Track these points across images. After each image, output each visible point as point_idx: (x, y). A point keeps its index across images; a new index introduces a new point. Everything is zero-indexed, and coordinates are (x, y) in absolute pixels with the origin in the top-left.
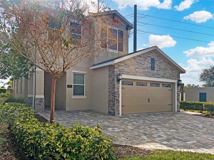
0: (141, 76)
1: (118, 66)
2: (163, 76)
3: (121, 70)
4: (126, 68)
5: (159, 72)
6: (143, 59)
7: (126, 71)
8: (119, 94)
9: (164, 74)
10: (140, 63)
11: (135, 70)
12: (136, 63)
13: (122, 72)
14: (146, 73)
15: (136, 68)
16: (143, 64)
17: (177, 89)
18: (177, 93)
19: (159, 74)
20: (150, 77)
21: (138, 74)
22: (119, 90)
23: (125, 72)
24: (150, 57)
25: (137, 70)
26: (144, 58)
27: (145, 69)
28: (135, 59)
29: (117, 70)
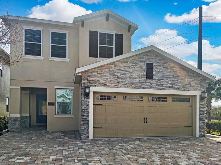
0: (127, 87)
1: (86, 77)
2: (169, 87)
3: (91, 82)
4: (100, 79)
5: (163, 82)
6: (131, 65)
7: (101, 82)
8: (89, 112)
9: (172, 84)
10: (126, 71)
11: (117, 80)
12: (117, 71)
13: (93, 84)
14: (137, 84)
15: (118, 78)
16: (132, 71)
17: (200, 105)
18: (200, 111)
19: (162, 85)
20: (143, 88)
21: (121, 85)
22: (88, 107)
23: (99, 83)
24: (145, 62)
25: (119, 80)
26: (133, 63)
27: (134, 78)
28: (115, 66)
29: (86, 81)
